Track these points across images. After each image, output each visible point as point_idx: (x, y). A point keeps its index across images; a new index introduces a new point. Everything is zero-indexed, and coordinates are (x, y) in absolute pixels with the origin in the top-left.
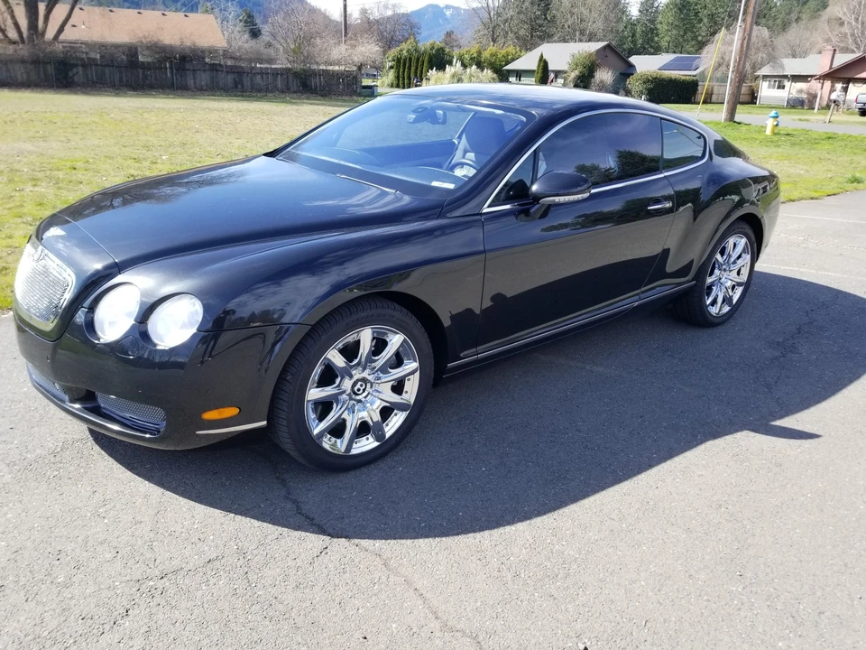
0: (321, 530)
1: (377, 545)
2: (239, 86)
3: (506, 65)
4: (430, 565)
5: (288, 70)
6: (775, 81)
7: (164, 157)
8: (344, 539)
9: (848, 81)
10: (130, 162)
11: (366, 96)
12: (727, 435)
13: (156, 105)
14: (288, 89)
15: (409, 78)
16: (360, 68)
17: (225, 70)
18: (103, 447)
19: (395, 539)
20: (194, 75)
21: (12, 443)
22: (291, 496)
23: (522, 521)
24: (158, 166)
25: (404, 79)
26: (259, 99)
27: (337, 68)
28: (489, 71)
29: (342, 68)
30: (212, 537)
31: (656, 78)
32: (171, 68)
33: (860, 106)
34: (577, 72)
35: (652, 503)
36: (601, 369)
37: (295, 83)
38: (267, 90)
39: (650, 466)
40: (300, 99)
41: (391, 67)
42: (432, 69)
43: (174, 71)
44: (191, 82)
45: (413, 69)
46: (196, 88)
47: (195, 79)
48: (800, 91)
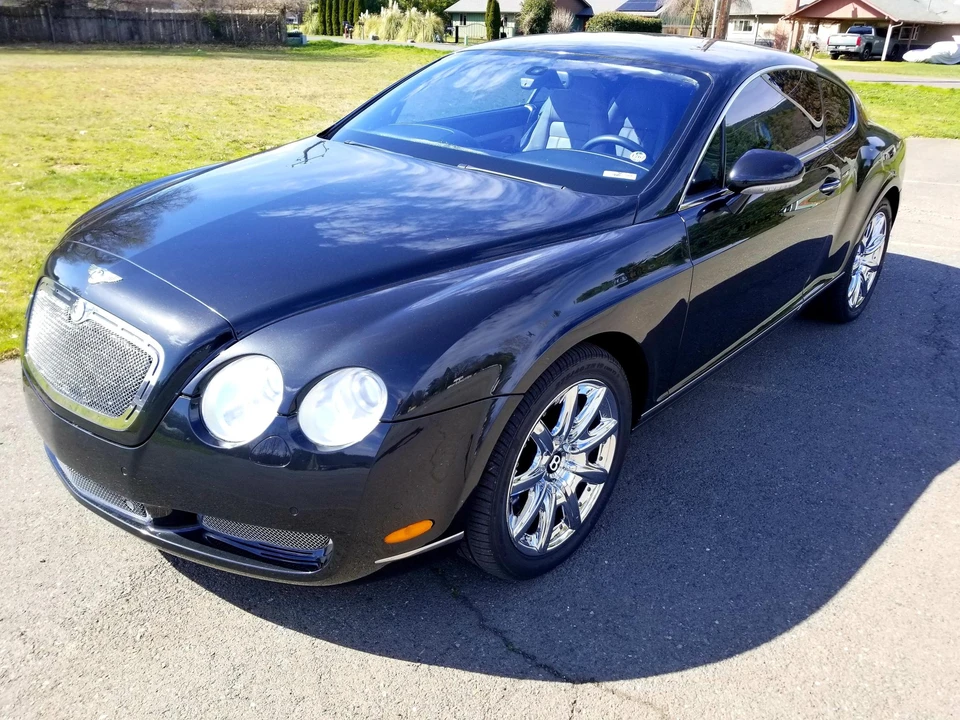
0: (555, 674)
1: (638, 687)
2: (136, 37)
3: (448, 7)
4: (723, 710)
5: (195, 15)
6: (741, 22)
7: (82, 132)
8: (589, 685)
9: (818, 21)
10: (39, 140)
11: (293, 46)
12: (950, 465)
13: (40, 63)
14: (198, 39)
15: (338, 23)
16: (283, 12)
17: (117, 17)
18: (191, 576)
19: (656, 674)
20: (77, 24)
21: (54, 586)
22: (487, 624)
23: (797, 623)
24: (79, 144)
25: (331, 24)
26: (165, 52)
27: (254, 12)
28: (432, 14)
29: (262, 12)
30: (414, 709)
31: (617, 21)
32: (46, 15)
33: (832, 48)
34: (532, 15)
35: (929, 573)
36: (761, 389)
37: (205, 31)
38: (172, 41)
39: (896, 521)
40: (213, 50)
41: (315, 11)
42: (364, 13)
43: (51, 20)
44: (74, 33)
45: (341, 12)
46: (81, 40)
47: (79, 29)
48: (768, 33)
